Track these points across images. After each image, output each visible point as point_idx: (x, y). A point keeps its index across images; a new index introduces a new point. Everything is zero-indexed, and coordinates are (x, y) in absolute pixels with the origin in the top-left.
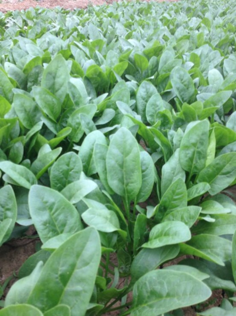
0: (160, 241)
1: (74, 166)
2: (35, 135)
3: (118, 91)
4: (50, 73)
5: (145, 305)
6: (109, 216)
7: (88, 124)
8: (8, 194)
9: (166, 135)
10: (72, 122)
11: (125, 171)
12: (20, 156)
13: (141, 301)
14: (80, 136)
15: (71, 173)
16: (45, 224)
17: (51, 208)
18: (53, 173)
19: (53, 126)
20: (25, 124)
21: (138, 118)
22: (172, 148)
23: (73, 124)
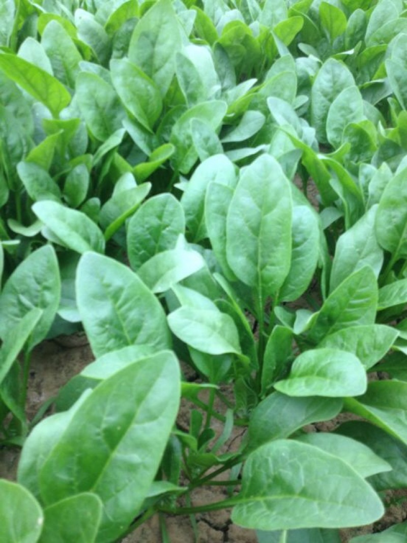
0: (308, 384)
1: (171, 221)
2: (109, 153)
3: (277, 74)
4: (145, 35)
5: (260, 499)
6: (219, 324)
7: (207, 140)
8: (48, 262)
9: (355, 172)
10: (179, 134)
11: (261, 241)
12: (83, 191)
13: (255, 489)
14: (191, 162)
15: (164, 232)
16: (102, 324)
17: (116, 296)
18: (134, 228)
19: (145, 140)
20: (95, 131)
21: (310, 133)
22: (364, 201)
23: (181, 138)
